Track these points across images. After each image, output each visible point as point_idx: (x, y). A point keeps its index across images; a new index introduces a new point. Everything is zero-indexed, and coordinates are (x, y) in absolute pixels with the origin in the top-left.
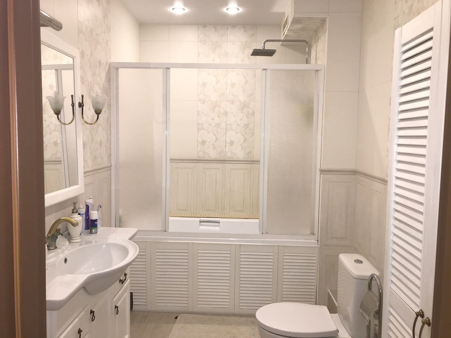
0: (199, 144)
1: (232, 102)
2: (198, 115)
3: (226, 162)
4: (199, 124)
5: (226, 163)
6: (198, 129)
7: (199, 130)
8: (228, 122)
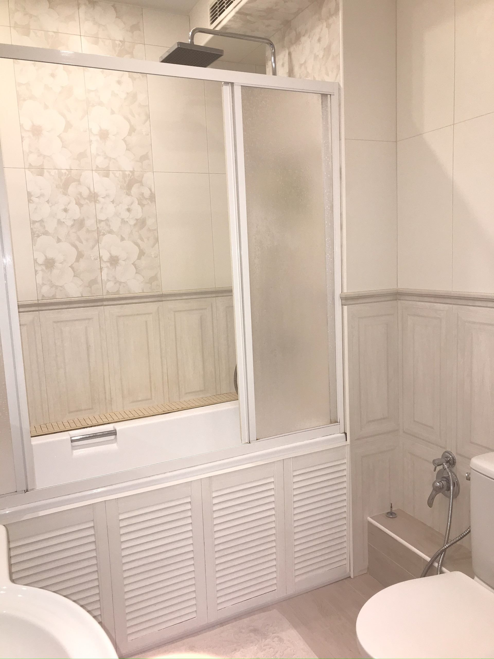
0: (38, 268)
1: (106, 173)
2: (30, 201)
3: (105, 303)
4: (34, 222)
5: (105, 305)
6: (33, 233)
7: (34, 235)
8: (102, 217)
